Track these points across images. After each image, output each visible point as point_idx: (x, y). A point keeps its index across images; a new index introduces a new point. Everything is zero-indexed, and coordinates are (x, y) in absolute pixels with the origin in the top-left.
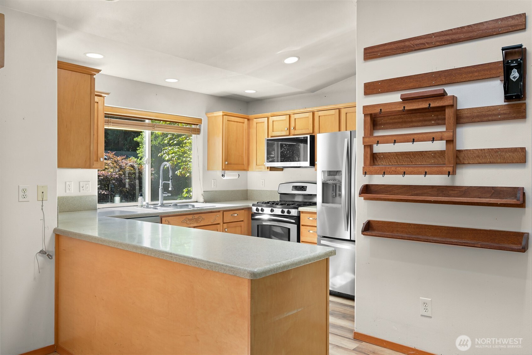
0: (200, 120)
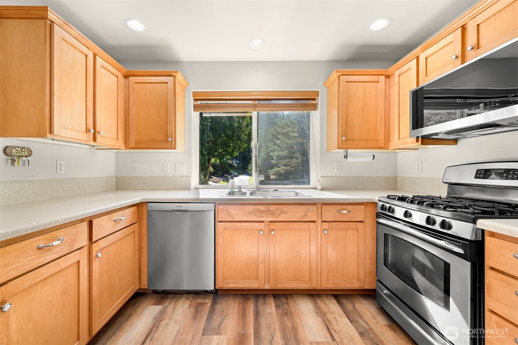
0: (317, 93)
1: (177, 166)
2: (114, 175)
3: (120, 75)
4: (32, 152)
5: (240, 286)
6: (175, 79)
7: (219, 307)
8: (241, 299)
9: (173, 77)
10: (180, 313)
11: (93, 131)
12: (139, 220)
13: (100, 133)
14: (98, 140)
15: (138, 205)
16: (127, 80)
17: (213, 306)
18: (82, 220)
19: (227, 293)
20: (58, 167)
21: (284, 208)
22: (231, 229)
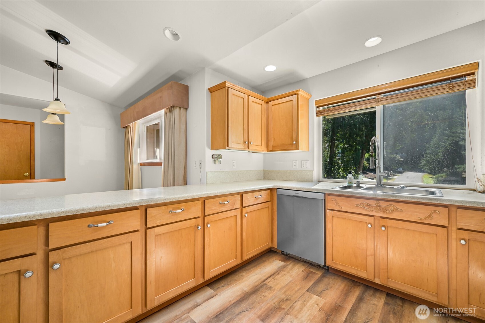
0: (476, 65)
1: (303, 163)
2: (262, 169)
3: (263, 103)
4: (222, 156)
5: (347, 270)
6: (298, 96)
7: (326, 280)
8: (349, 283)
9: (296, 95)
10: (295, 272)
11: (247, 143)
12: (271, 200)
13: (251, 143)
14: (250, 148)
15: (271, 190)
16: (268, 105)
17: (322, 278)
18: (238, 194)
19: (338, 274)
20: (233, 164)
21: (399, 206)
22: (339, 218)
